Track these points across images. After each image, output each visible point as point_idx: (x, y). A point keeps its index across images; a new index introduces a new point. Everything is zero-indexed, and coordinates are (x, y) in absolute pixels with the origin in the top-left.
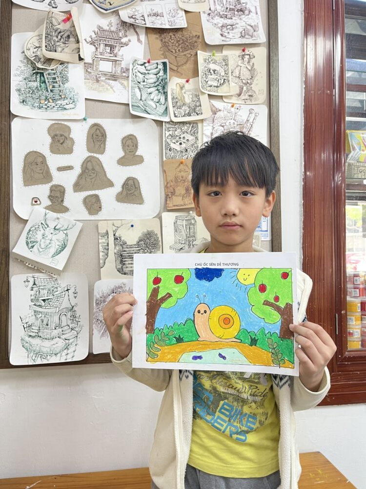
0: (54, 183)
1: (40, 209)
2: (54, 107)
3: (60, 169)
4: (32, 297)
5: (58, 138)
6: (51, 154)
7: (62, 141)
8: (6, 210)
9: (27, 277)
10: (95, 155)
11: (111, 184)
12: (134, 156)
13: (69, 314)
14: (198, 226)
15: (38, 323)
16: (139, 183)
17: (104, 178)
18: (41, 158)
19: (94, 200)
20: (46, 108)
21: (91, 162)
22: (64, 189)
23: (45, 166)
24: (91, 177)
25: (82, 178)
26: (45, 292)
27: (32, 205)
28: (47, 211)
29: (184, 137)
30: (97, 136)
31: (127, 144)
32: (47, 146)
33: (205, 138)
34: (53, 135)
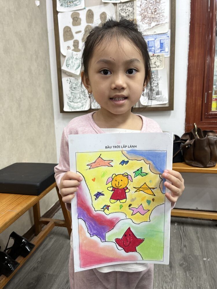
1: (70, 51)
2: (73, 5)
3: (77, 33)
4: (70, 87)
5: (75, 19)
7: (76, 20)
9: (68, 79)
15: (72, 97)
18: (69, 29)
20: (70, 6)
21: (88, 28)
22: (79, 41)
23: (71, 32)
25: (85, 36)
27: (68, 49)
28: (73, 52)
29: (127, 9)
30: (90, 15)
32: (71, 23)
33: (137, 8)
34: (73, 18)
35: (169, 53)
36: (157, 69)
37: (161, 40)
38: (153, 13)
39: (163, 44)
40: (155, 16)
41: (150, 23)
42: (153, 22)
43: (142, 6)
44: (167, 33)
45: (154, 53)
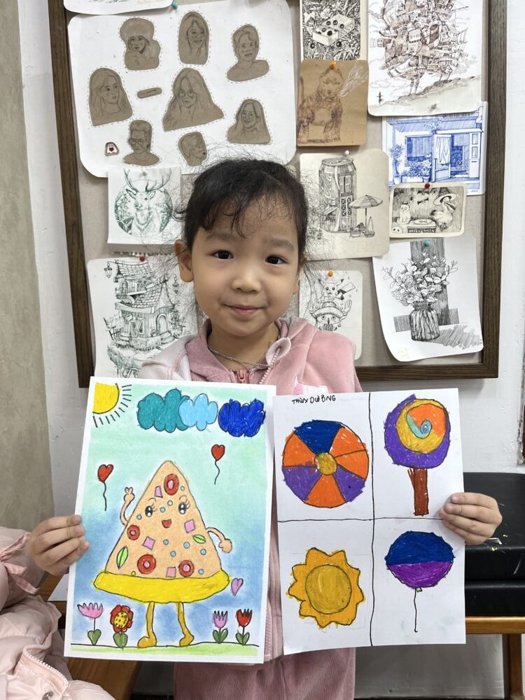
0: (134, 118)
3: (143, 94)
4: (118, 292)
5: (136, 43)
6: (127, 70)
8: (71, 163)
9: (108, 263)
10: (193, 66)
11: (218, 114)
12: (254, 62)
13: (169, 316)
14: (357, 177)
15: (128, 327)
16: (262, 109)
17: (209, 104)
18: (113, 78)
19: (194, 142)
21: (188, 79)
22: (151, 127)
23: (120, 91)
24: (188, 105)
25: (174, 106)
26: (135, 284)
27: (107, 155)
29: (335, 21)
30: (195, 33)
31: (242, 42)
32: (121, 59)
33: (372, 21)
34: (127, 39)
35: (482, 182)
36: (438, 234)
37: (453, 136)
38: (428, 40)
39: (460, 148)
40: (432, 52)
41: (417, 76)
42: (426, 72)
43: (388, 14)
44: (476, 115)
45: (430, 180)
